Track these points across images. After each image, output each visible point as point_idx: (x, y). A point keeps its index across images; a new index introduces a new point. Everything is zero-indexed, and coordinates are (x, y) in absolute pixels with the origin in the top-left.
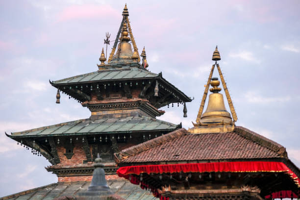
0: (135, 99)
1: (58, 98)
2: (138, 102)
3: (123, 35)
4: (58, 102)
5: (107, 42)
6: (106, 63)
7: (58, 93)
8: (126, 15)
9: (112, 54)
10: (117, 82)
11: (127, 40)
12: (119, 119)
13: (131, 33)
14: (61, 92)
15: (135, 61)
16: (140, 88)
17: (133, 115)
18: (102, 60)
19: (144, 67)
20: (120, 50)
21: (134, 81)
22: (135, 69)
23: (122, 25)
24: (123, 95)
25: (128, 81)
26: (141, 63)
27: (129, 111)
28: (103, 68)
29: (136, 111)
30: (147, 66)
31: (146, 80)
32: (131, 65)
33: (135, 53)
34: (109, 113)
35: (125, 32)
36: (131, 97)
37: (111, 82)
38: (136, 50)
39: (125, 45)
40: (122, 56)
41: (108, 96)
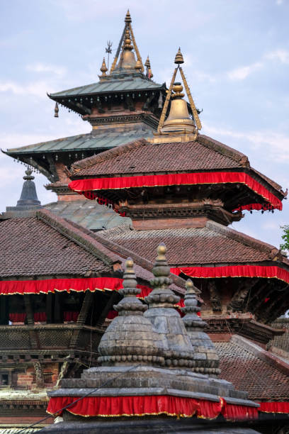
0: (138, 112)
1: (57, 111)
2: (142, 115)
3: (126, 43)
4: (56, 116)
5: (109, 51)
6: (108, 73)
7: (57, 107)
8: (128, 21)
9: (114, 64)
10: (119, 93)
11: (130, 49)
12: (122, 133)
13: (134, 40)
14: (60, 105)
15: (138, 71)
16: (143, 100)
17: (136, 129)
18: (104, 70)
19: (148, 77)
20: (122, 59)
21: (136, 92)
22: (138, 79)
23: (125, 33)
24: (126, 108)
25: (131, 92)
26: (145, 73)
27: (132, 125)
28: (104, 79)
29: (140, 124)
30: (152, 76)
31: (149, 91)
32: (133, 75)
33: (138, 62)
34: (112, 127)
35: (128, 40)
36: (134, 110)
37: (112, 94)
38: (139, 59)
39: (127, 54)
40: (125, 66)
41: (110, 109)
